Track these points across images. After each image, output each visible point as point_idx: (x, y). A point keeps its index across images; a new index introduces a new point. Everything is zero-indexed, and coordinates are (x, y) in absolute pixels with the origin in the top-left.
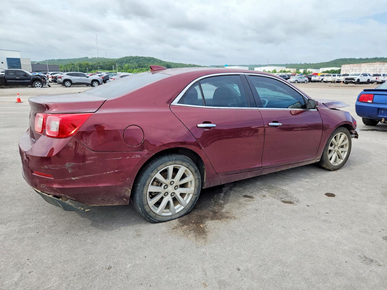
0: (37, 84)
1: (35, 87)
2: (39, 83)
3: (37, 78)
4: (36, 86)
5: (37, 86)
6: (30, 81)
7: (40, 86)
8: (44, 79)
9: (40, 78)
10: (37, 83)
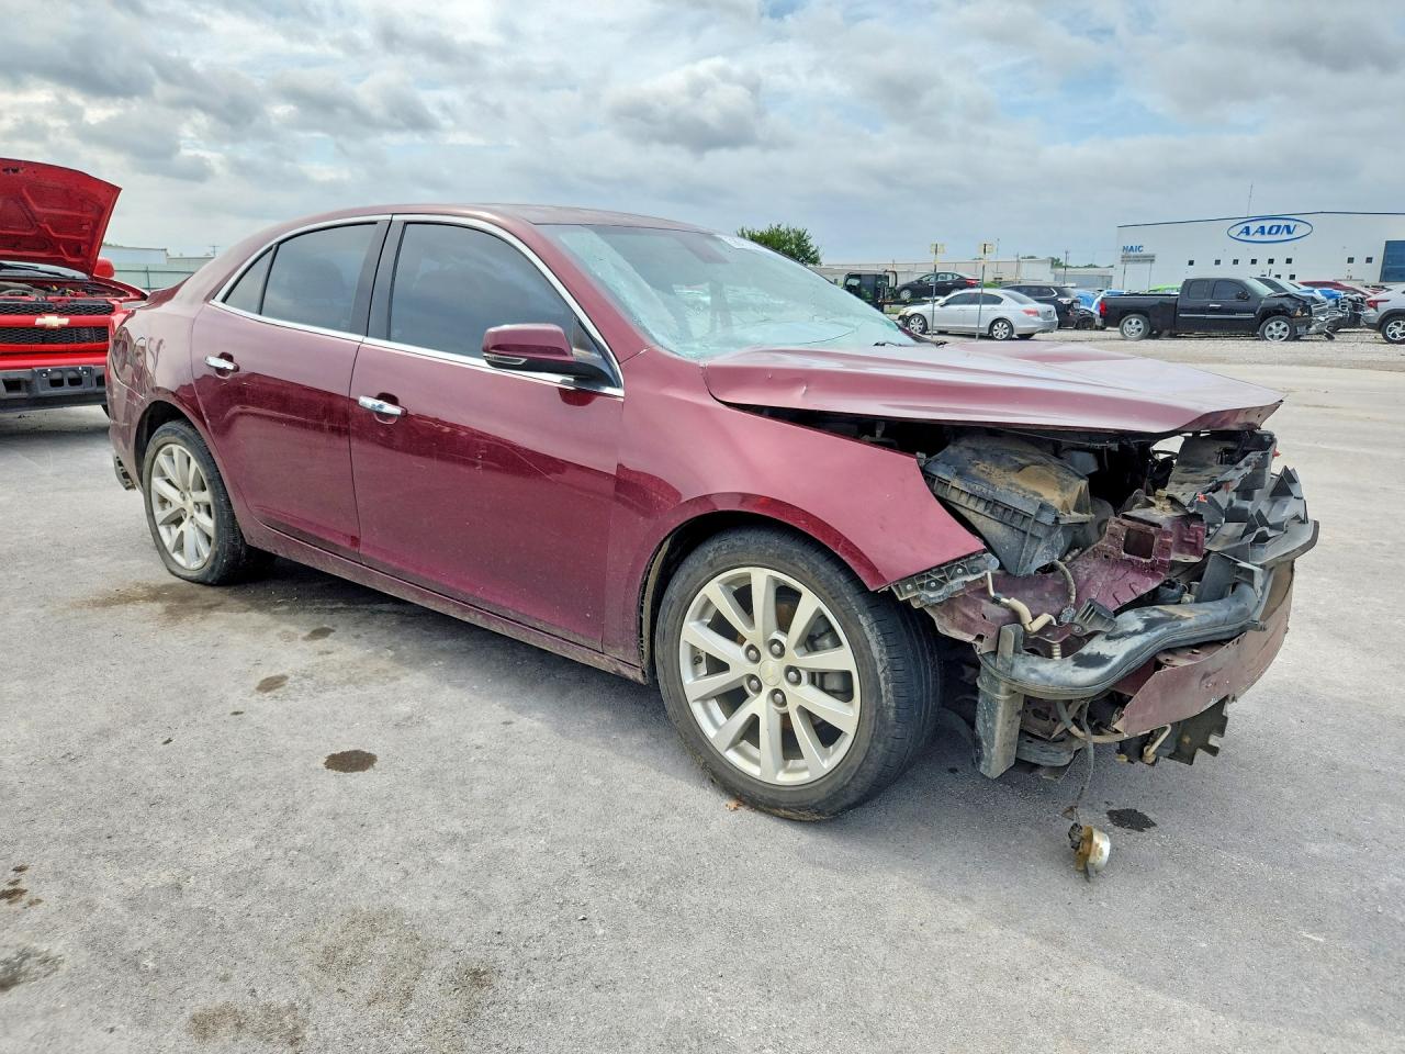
0: (1274, 327)
1: (1265, 338)
2: (1283, 325)
3: (1281, 305)
4: (1267, 334)
5: (1272, 336)
6: (1252, 316)
7: (1281, 337)
8: (1306, 308)
9: (1291, 307)
10: (1273, 325)
